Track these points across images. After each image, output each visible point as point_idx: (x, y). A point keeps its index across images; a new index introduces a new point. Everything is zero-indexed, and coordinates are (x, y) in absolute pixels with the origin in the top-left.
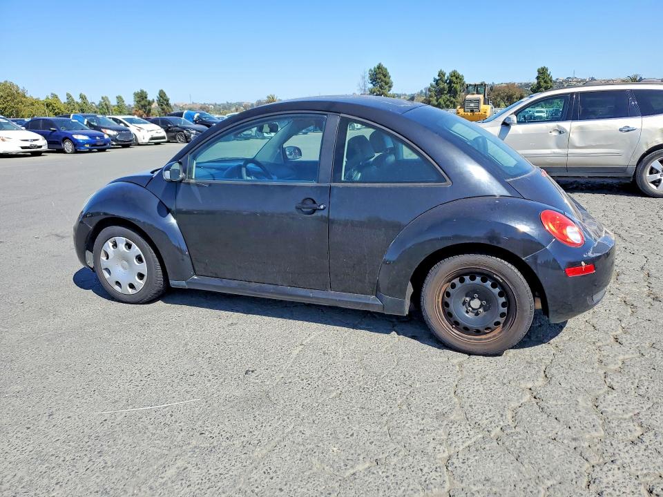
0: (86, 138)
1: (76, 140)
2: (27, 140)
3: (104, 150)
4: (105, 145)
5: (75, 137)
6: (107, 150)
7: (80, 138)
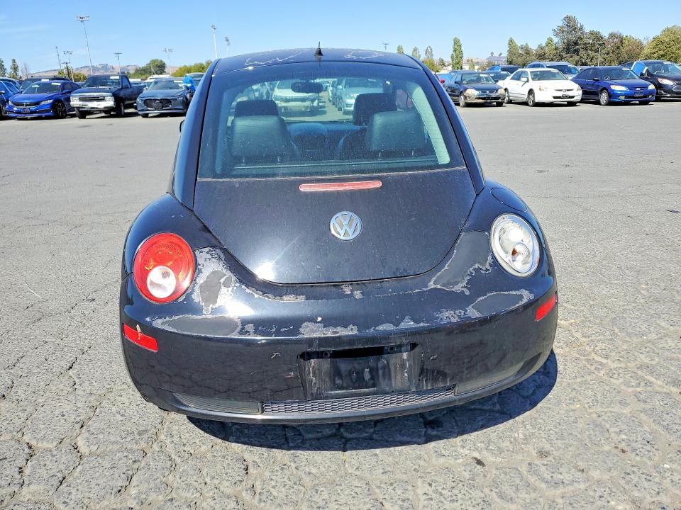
0: (623, 88)
1: (612, 90)
2: (561, 90)
3: (646, 103)
4: (645, 97)
5: (613, 87)
6: (650, 103)
7: (617, 88)
